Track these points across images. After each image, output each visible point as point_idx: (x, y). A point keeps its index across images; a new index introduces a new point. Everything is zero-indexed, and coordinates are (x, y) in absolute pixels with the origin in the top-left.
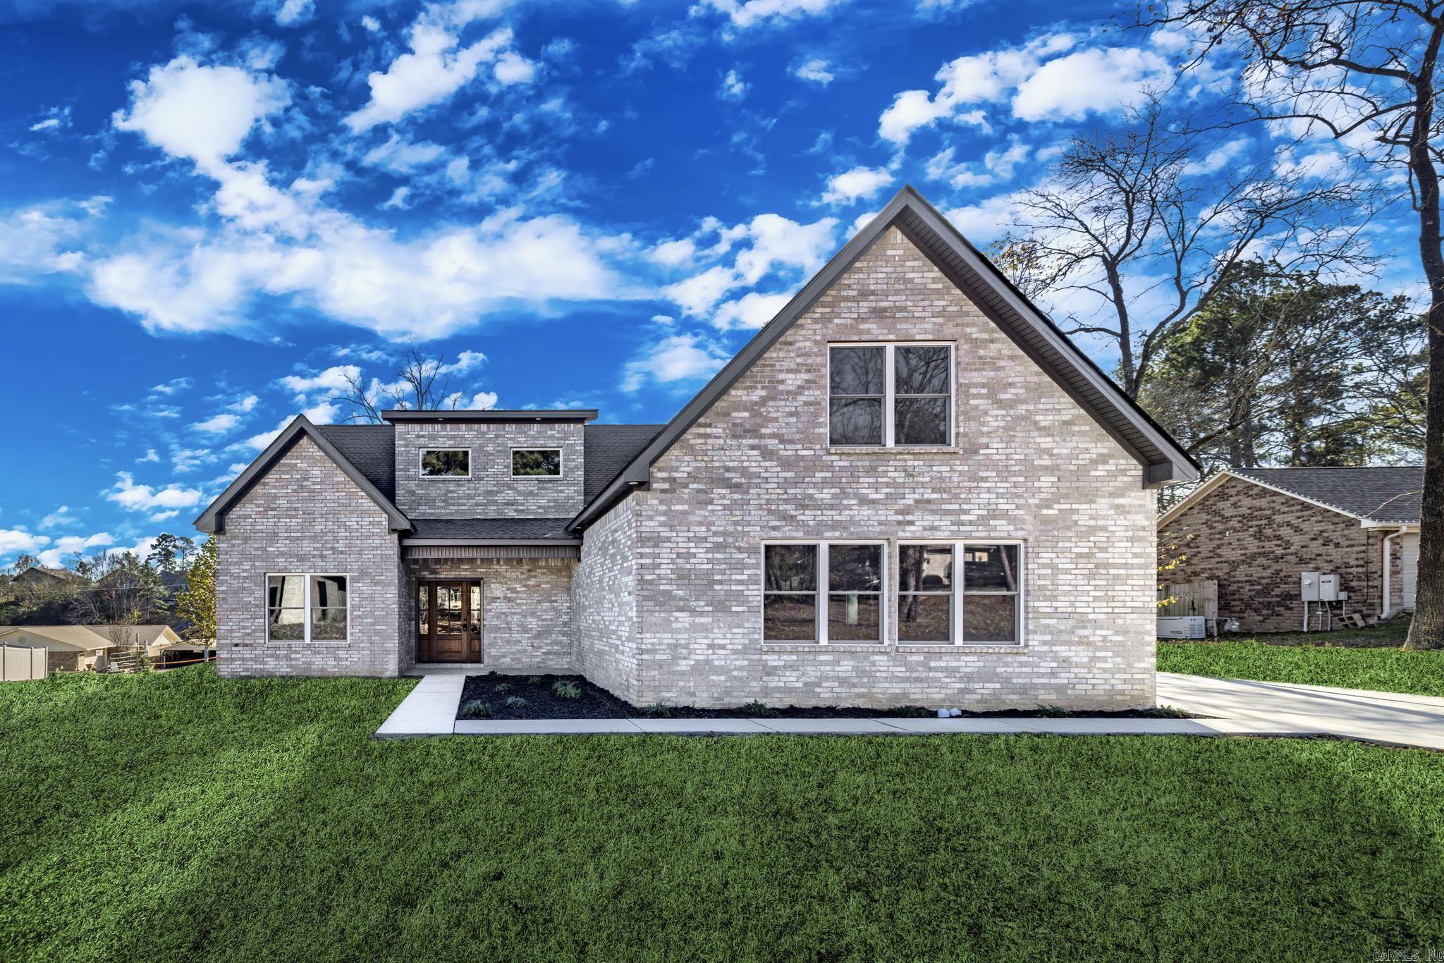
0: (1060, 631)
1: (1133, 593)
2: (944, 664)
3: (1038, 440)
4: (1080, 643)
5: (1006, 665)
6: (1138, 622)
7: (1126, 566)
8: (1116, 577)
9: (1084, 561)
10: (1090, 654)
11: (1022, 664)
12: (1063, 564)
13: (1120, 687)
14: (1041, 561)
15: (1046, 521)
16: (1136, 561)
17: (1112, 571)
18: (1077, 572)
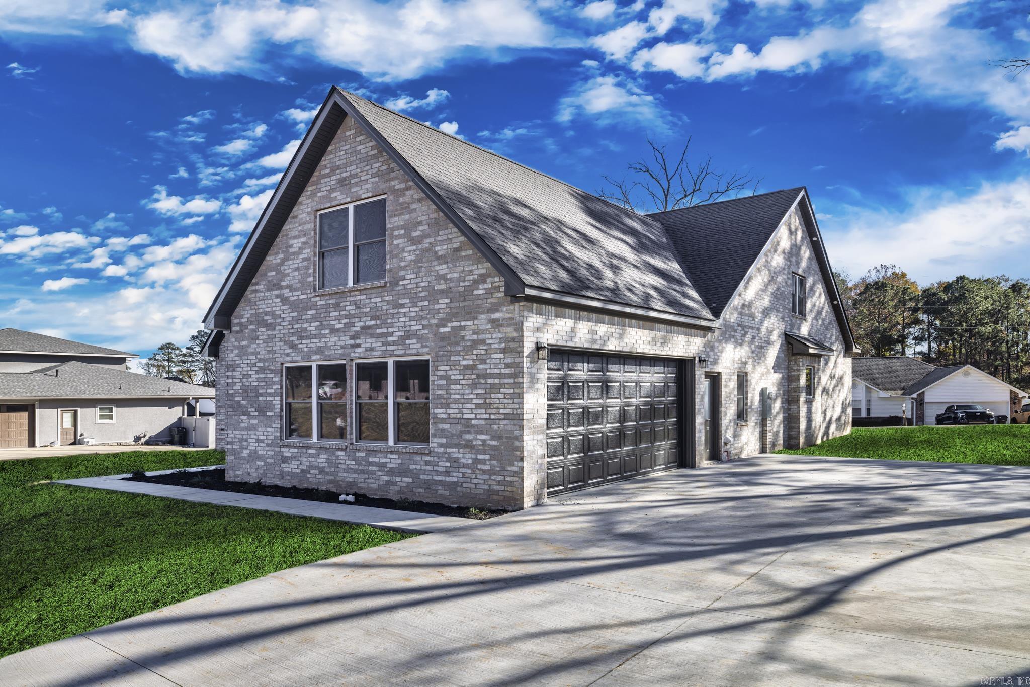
0: (452, 435)
1: (506, 401)
2: (377, 460)
3: (437, 268)
4: (466, 446)
5: (415, 463)
6: (509, 428)
7: (500, 376)
8: (493, 386)
9: (469, 372)
10: (474, 456)
11: (427, 463)
12: (455, 375)
13: (496, 488)
14: (439, 373)
15: (443, 338)
16: (507, 371)
17: (490, 381)
18: (464, 382)
